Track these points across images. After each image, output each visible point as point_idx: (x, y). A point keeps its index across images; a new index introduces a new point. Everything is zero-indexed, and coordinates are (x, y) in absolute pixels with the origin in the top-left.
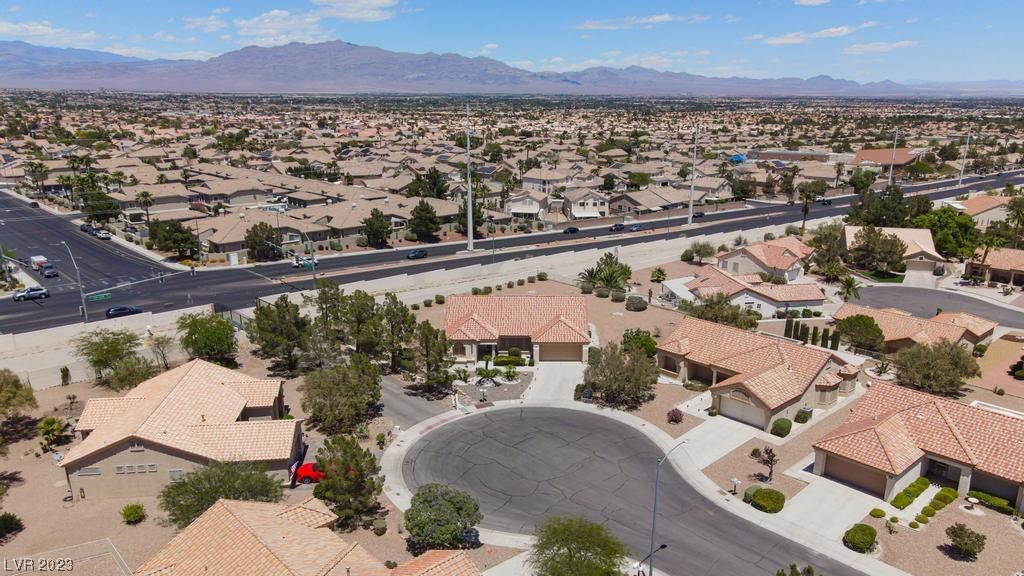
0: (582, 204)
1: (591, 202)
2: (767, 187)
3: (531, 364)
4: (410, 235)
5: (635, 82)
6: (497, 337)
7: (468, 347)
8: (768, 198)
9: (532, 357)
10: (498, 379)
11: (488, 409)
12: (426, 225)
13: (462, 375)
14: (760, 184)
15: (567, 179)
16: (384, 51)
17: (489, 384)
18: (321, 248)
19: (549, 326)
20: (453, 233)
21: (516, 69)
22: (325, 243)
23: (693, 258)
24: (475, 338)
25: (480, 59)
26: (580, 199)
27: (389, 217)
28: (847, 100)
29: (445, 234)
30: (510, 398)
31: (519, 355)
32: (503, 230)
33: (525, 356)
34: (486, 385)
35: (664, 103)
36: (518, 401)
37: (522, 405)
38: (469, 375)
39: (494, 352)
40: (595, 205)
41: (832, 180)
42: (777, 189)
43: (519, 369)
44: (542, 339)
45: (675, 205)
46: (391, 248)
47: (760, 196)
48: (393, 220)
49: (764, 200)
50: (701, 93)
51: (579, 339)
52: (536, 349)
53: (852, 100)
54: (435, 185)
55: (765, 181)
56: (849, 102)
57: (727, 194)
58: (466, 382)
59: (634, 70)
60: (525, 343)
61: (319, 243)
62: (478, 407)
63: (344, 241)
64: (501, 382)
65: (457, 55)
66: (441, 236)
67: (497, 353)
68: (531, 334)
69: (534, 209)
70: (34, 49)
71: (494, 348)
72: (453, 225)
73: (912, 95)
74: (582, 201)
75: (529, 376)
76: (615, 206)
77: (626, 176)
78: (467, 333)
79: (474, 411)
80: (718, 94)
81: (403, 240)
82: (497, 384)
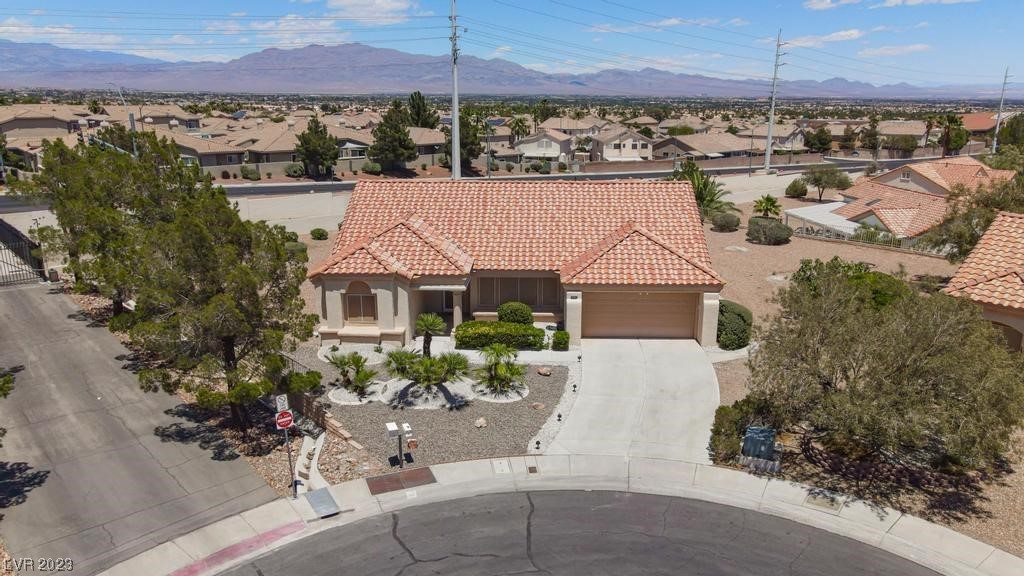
0: (618, 147)
1: (629, 142)
2: (846, 140)
3: (561, 345)
4: (371, 164)
5: (650, 84)
6: (467, 270)
7: (383, 297)
8: (846, 155)
9: (561, 326)
10: (461, 387)
11: (412, 495)
12: (394, 150)
13: (352, 375)
14: (836, 138)
15: (593, 129)
16: (402, 53)
17: (430, 404)
18: (225, 175)
19: (609, 245)
20: (437, 167)
21: (531, 70)
22: (233, 168)
23: (805, 192)
24: (404, 270)
25: (496, 60)
26: (615, 139)
27: (342, 142)
28: (864, 101)
29: (424, 168)
30: (492, 453)
31: (527, 321)
32: (510, 169)
33: (543, 324)
34: (420, 406)
35: (679, 103)
36: (520, 464)
37: (534, 483)
38: (372, 374)
39: (457, 312)
40: (634, 147)
41: (920, 137)
42: (858, 144)
43: (525, 357)
44: (592, 276)
45: (737, 154)
46: (340, 180)
47: (835, 152)
48: (349, 145)
49: (841, 157)
50: (715, 94)
51: (691, 277)
52: (574, 303)
53: (871, 100)
54: (418, 114)
55: (842, 133)
56: (867, 102)
57: (798, 145)
58: (361, 392)
59: (650, 72)
60: (544, 291)
61: (224, 168)
62: (377, 486)
63: (264, 167)
64: (471, 396)
65: (473, 57)
66: (418, 170)
67: (467, 316)
68: (558, 265)
69: (554, 151)
70: (58, 51)
71: (457, 300)
72: (437, 156)
73: (929, 97)
74: (617, 142)
75: (556, 379)
76: (660, 152)
77: (666, 131)
78: (385, 256)
79: (358, 503)
80: (732, 95)
81: (360, 172)
82: (457, 404)
